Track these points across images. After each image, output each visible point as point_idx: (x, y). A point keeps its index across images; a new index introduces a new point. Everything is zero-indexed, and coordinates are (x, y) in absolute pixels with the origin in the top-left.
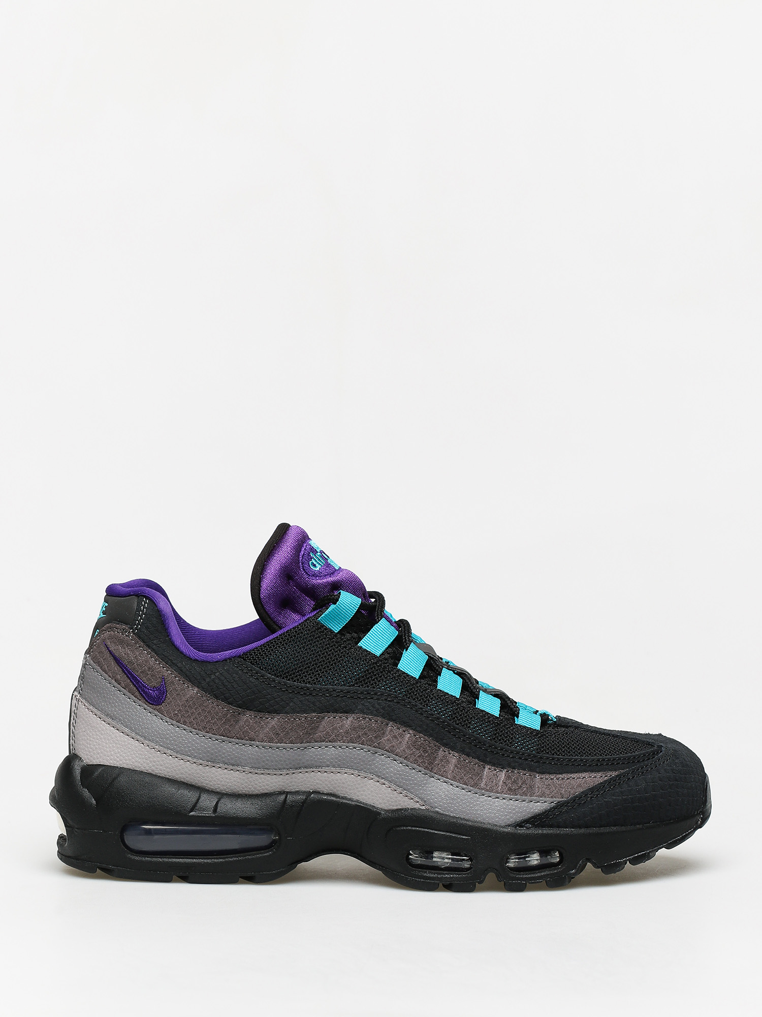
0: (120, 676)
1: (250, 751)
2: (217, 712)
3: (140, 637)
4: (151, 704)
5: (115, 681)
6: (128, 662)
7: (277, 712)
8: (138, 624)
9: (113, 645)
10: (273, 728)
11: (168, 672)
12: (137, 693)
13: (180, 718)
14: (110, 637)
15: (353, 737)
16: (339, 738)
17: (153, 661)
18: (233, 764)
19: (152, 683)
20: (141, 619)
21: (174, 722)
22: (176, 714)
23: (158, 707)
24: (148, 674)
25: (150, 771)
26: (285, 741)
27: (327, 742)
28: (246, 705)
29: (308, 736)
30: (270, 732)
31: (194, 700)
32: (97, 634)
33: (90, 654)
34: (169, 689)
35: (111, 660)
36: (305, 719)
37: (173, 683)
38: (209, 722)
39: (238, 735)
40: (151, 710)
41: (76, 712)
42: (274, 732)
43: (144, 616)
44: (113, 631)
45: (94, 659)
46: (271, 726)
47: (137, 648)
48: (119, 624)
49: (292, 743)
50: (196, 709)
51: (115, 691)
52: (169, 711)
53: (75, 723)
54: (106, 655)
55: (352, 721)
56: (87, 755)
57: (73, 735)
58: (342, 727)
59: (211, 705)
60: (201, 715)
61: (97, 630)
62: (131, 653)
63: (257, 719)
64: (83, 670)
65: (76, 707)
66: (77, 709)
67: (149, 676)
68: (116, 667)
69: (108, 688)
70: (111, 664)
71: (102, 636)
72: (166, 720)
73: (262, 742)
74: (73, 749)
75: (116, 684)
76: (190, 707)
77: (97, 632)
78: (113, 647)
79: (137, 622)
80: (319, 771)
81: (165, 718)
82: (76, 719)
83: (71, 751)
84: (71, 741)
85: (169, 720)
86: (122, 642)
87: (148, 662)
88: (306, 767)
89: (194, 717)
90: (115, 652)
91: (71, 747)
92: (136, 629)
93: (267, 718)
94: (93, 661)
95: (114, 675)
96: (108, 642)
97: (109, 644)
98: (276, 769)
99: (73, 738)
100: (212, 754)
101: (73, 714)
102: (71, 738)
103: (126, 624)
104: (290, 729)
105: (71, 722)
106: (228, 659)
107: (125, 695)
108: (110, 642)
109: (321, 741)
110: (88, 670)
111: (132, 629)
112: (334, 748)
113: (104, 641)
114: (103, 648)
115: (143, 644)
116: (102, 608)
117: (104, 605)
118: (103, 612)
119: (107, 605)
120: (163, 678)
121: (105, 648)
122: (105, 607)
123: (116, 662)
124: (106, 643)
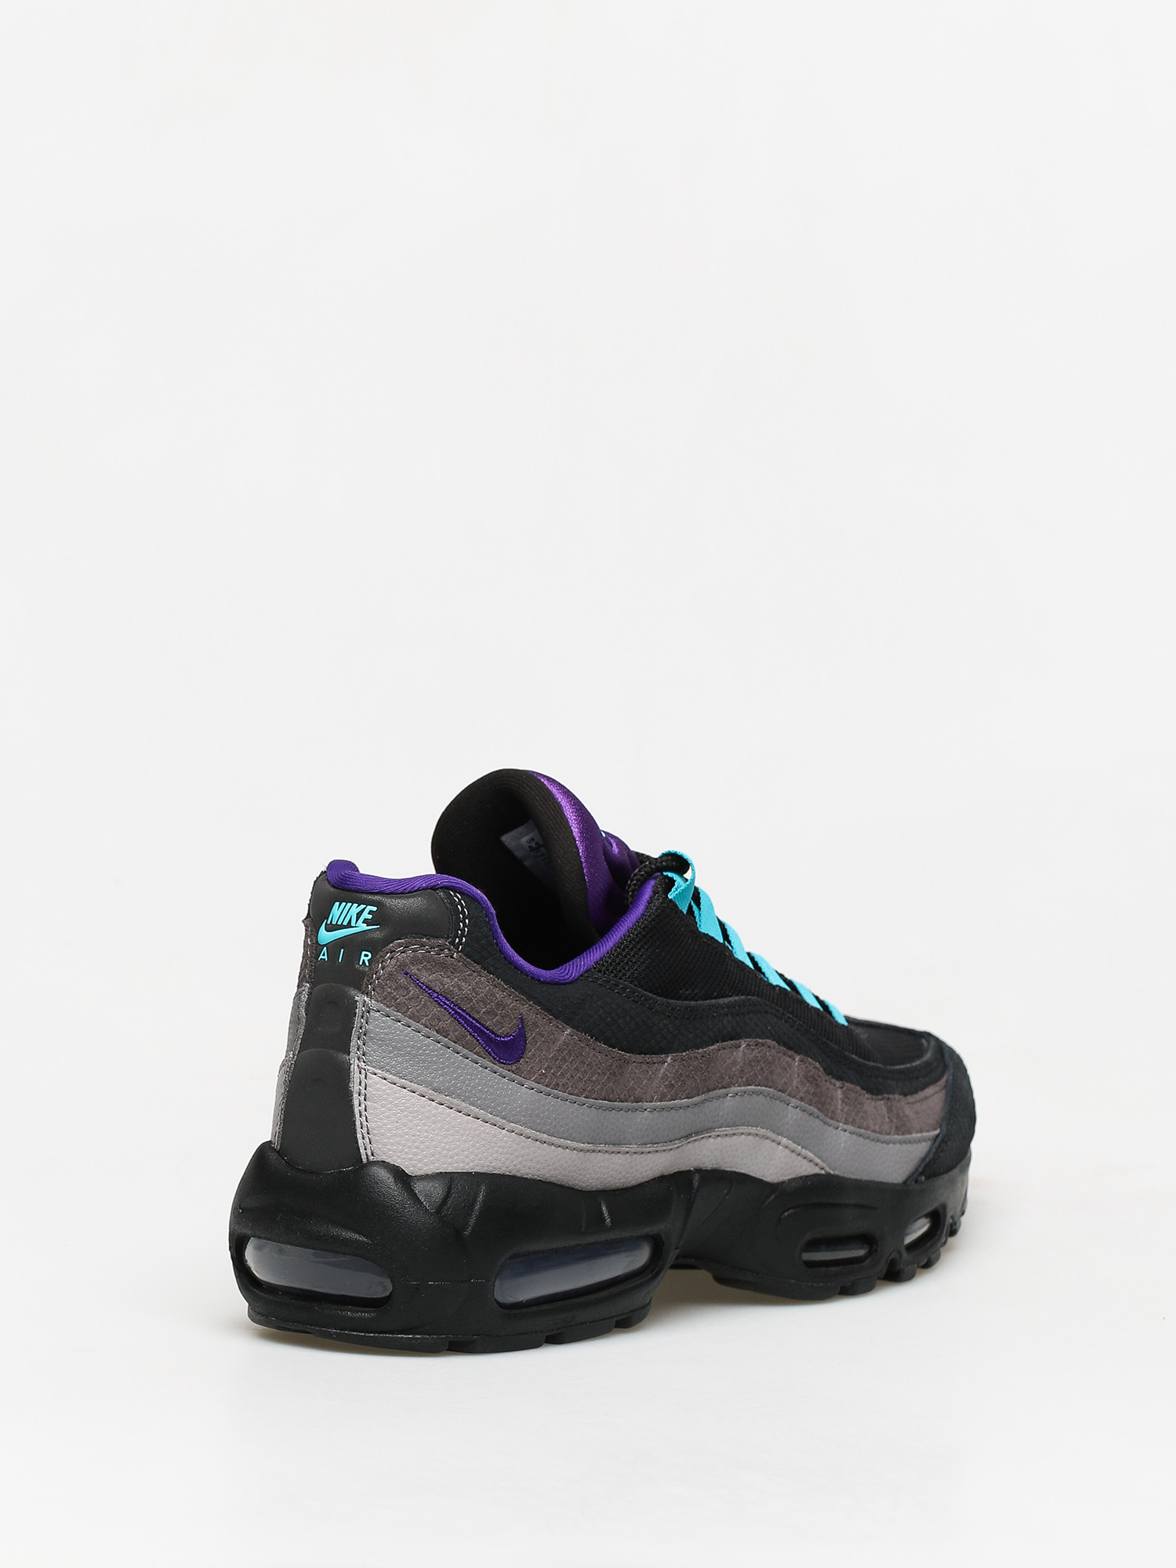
0: (447, 1022)
1: (642, 1119)
2: (601, 1064)
3: (469, 956)
4: (505, 1064)
6: (460, 1000)
7: (665, 1051)
8: (463, 935)
9: (425, 973)
10: (665, 1077)
11: (527, 1010)
12: (478, 1049)
13: (551, 1081)
14: (415, 961)
15: (754, 1075)
16: (733, 1080)
17: (502, 994)
18: (616, 1142)
19: (505, 1029)
20: (464, 926)
21: (543, 1088)
22: (544, 1074)
23: (513, 1067)
24: (496, 1015)
26: (680, 1095)
27: (721, 1088)
29: (706, 1084)
30: (661, 1084)
31: (570, 1047)
32: (366, 959)
33: (367, 994)
34: (530, 1034)
35: (424, 998)
36: (703, 1056)
37: (535, 1024)
38: (589, 1080)
39: (622, 1096)
40: (505, 1072)
41: (363, 1091)
42: (666, 1083)
43: (467, 921)
44: (414, 951)
45: (386, 1000)
46: (660, 1075)
47: (470, 975)
48: (423, 938)
49: (688, 1098)
50: (571, 1063)
51: (441, 1049)
52: (532, 1071)
53: (366, 1110)
54: (413, 990)
55: (743, 1051)
56: (410, 1159)
57: (365, 1131)
58: (734, 1063)
59: (592, 1054)
60: (578, 1070)
61: (364, 953)
62: (463, 984)
63: (644, 1066)
64: (358, 1021)
65: (363, 1084)
66: (366, 1086)
67: (498, 1017)
68: (436, 1010)
69: (427, 1045)
70: (425, 1006)
71: (393, 961)
72: (531, 1085)
73: (651, 1102)
74: (369, 1154)
75: (440, 1037)
76: (564, 1059)
77: (366, 956)
78: (425, 977)
79: (459, 932)
80: (710, 1137)
81: (528, 1083)
82: (368, 1103)
83: (364, 1157)
84: (360, 1141)
85: (534, 1085)
86: (443, 966)
87: (493, 995)
88: (697, 1133)
89: (568, 1075)
90: (432, 985)
91: (362, 1151)
92: (460, 943)
93: (654, 1063)
94: (384, 1004)
95: (433, 1024)
96: (414, 970)
97: (417, 972)
98: (666, 1142)
99: (366, 1135)
100: (594, 1131)
101: (355, 1095)
102: (359, 1136)
103: (437, 937)
104: (687, 1076)
105: (356, 1111)
106: (582, 976)
107: (458, 1053)
108: (418, 970)
109: (714, 1089)
110: (376, 1019)
111: (453, 945)
112: (728, 1098)
113: (403, 968)
114: (403, 980)
115: (478, 967)
116: (359, 915)
117: (364, 909)
118: (365, 921)
119: (374, 909)
120: (522, 1019)
121: (409, 979)
122: (370, 912)
123: (436, 1001)
124: (409, 971)
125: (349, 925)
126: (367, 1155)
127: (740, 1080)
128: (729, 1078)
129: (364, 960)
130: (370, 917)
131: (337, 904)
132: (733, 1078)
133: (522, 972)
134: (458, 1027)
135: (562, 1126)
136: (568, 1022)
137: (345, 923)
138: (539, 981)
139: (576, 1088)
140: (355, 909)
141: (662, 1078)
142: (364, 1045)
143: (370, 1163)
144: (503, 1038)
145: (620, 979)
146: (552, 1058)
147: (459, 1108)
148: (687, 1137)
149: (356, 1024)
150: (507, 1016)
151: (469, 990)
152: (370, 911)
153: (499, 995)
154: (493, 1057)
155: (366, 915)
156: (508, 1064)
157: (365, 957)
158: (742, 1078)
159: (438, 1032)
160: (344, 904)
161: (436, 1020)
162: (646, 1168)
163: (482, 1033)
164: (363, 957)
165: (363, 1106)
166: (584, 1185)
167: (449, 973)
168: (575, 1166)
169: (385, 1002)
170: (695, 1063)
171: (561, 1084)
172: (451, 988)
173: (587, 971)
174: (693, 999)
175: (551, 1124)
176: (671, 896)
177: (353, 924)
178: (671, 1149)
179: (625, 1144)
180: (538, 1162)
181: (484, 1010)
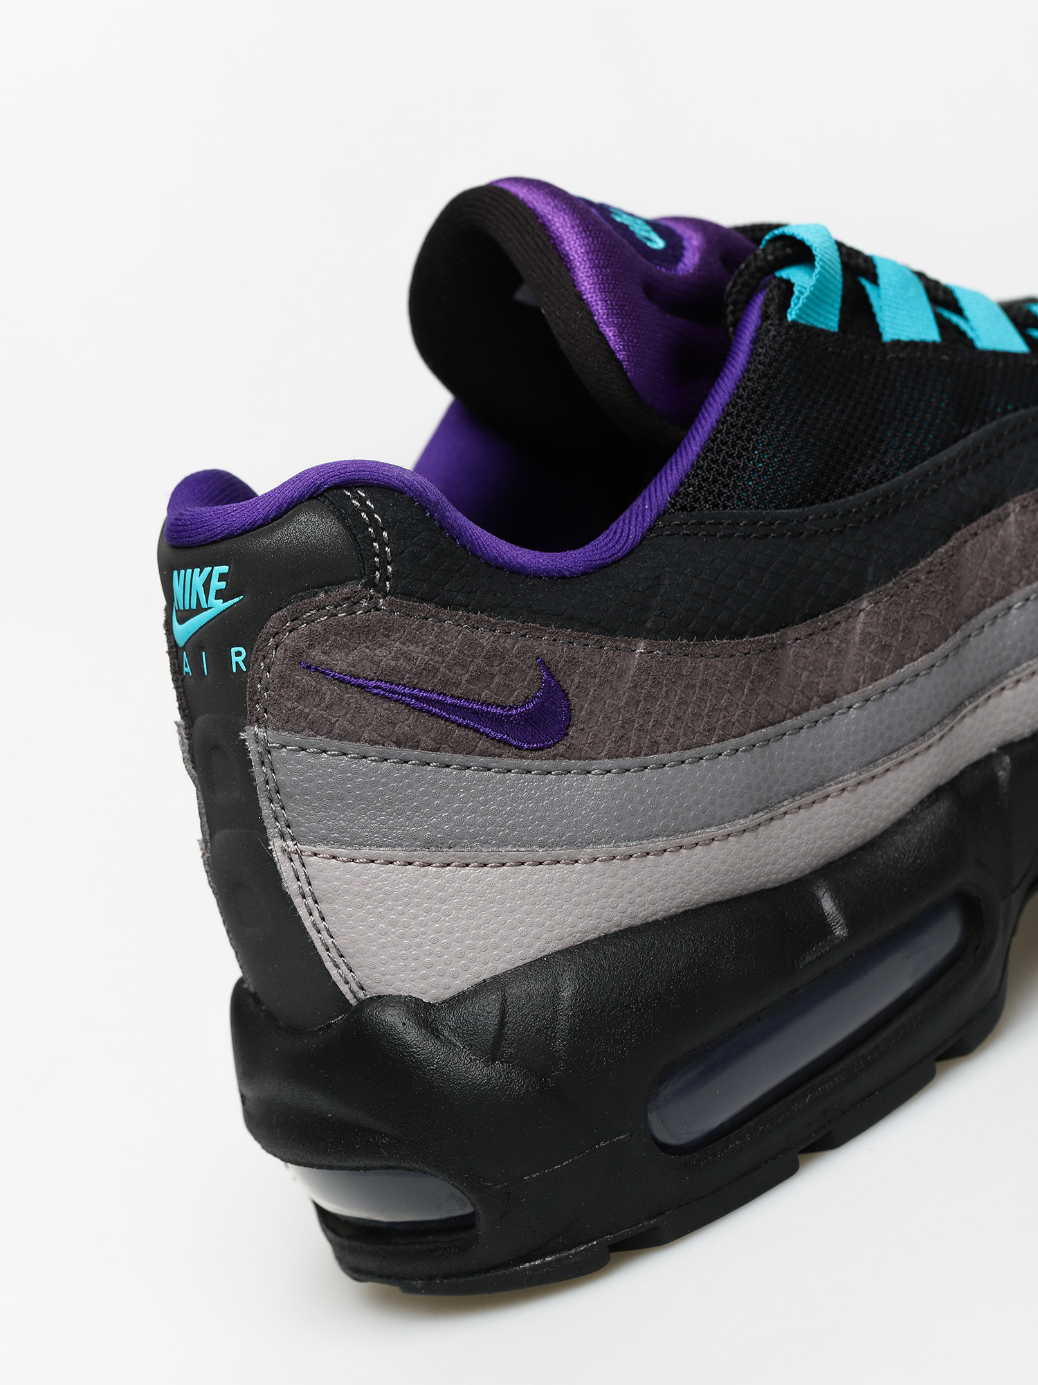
0: (407, 721)
2: (726, 674)
3: (407, 594)
4: (542, 749)
5: (399, 746)
6: (419, 675)
7: (855, 593)
8: (384, 563)
9: (338, 655)
10: (866, 637)
11: (549, 643)
12: (482, 744)
14: (313, 640)
16: (1013, 580)
17: (493, 635)
18: (812, 785)
19: (519, 693)
20: (383, 544)
21: (628, 762)
22: (622, 737)
23: (561, 748)
24: (493, 676)
25: (626, 923)
26: (908, 655)
27: (992, 604)
28: (778, 620)
29: (956, 613)
30: (863, 653)
31: (655, 672)
32: (240, 659)
33: (257, 720)
34: (569, 682)
35: (353, 696)
36: (929, 572)
37: (573, 661)
38: (714, 709)
39: (794, 706)
40: (546, 764)
41: (306, 889)
42: (873, 646)
43: (385, 534)
44: (310, 621)
45: (289, 722)
46: (857, 639)
47: (421, 627)
48: (316, 594)
49: (927, 652)
50: (667, 696)
51: (414, 772)
52: (598, 740)
53: (323, 919)
54: (330, 690)
55: (1016, 521)
56: (425, 978)
57: (334, 954)
58: (1005, 548)
59: (702, 665)
60: (685, 703)
61: (234, 650)
62: (412, 648)
63: (818, 638)
64: (259, 772)
65: (303, 878)
66: (307, 878)
67: (496, 679)
68: (382, 709)
69: (387, 774)
70: (359, 709)
71: (281, 651)
72: (604, 767)
73: (856, 689)
74: (356, 988)
75: (405, 752)
76: (651, 697)
77: (238, 654)
78: (341, 662)
79: (377, 559)
80: (1003, 689)
81: (596, 765)
82: (322, 906)
83: (349, 996)
84: (334, 972)
85: (609, 763)
86: (365, 632)
87: (473, 644)
88: (973, 696)
89: (671, 718)
90: (357, 670)
91: (344, 988)
92: (385, 578)
93: (839, 623)
94: (291, 730)
95: (386, 733)
96: (317, 656)
97: (323, 658)
98: (915, 740)
99: (339, 961)
100: (759, 789)
101: (297, 901)
102: (329, 965)
103: (341, 582)
104: (909, 619)
105: (308, 924)
106: (650, 530)
107: (448, 766)
108: (325, 653)
109: (979, 610)
110: (284, 761)
111: (374, 586)
112: (1013, 612)
113: (297, 657)
114: (306, 680)
115: (429, 607)
116: (207, 585)
117: (210, 575)
118: (220, 595)
119: (225, 569)
120: (542, 662)
121: (315, 675)
122: (222, 577)
123: (374, 694)
124: (310, 661)
125: (200, 609)
126: (352, 992)
127: (1025, 572)
128: (1003, 579)
129: (237, 662)
130: (223, 585)
131: (175, 573)
132: (1010, 576)
133: (527, 576)
134: (431, 722)
135: (689, 809)
136: (635, 630)
137: (194, 606)
138: (564, 577)
139: (694, 733)
140: (199, 577)
141: (863, 641)
142: (283, 808)
143: (362, 1004)
144: (523, 706)
145: (725, 507)
146: (627, 703)
147: (480, 860)
148: (956, 710)
149: (259, 780)
150: (512, 671)
151: (427, 654)
152: (220, 574)
153: (486, 639)
154: (516, 747)
155: (217, 585)
156: (549, 747)
157: (238, 657)
158: (1028, 568)
159: (398, 744)
160: (182, 572)
161: (388, 726)
162: (895, 795)
163: (478, 715)
164: (234, 659)
165: (316, 914)
166: (780, 876)
167: (381, 639)
168: (743, 860)
169: (290, 726)
170: (918, 591)
171: (661, 739)
172: (393, 663)
173: (659, 517)
174: (885, 477)
175: (665, 815)
176: (791, 315)
177: (204, 605)
178: (930, 747)
179: (832, 780)
180: (666, 888)
181: (466, 677)
